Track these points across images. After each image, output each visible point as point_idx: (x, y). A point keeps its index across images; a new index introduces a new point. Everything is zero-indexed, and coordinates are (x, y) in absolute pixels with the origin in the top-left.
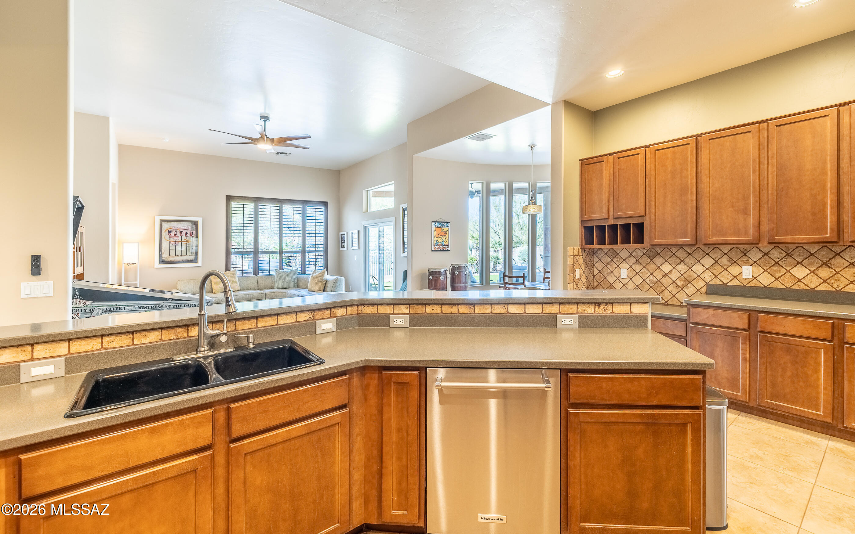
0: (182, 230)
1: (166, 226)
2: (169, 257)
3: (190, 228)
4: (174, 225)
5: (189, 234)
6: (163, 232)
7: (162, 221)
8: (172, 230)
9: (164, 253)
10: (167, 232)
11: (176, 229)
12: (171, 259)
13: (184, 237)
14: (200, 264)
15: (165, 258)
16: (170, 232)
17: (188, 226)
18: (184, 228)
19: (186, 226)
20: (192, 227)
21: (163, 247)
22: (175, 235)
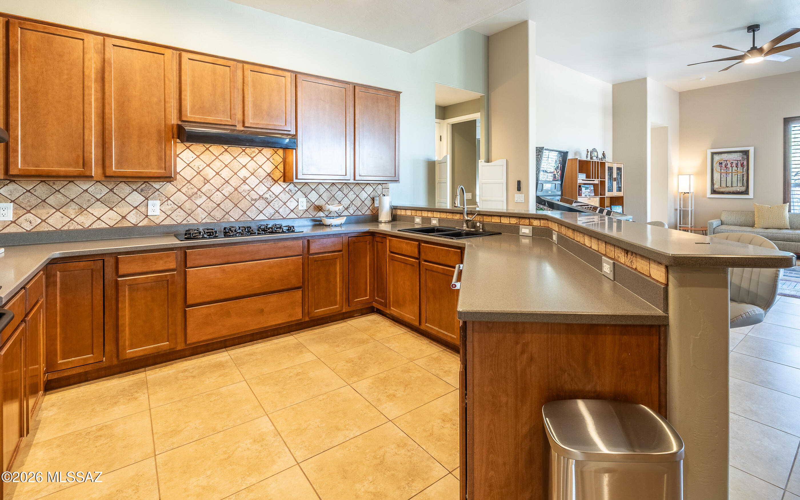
0: (733, 161)
1: (717, 158)
2: (720, 187)
3: (741, 158)
4: (725, 157)
5: (739, 165)
6: (714, 164)
7: (713, 154)
8: (722, 161)
9: (715, 184)
10: (718, 164)
11: (727, 161)
12: (722, 190)
13: (735, 168)
14: (751, 195)
15: (716, 188)
16: (721, 164)
17: (737, 157)
18: (734, 159)
19: (736, 157)
20: (743, 158)
21: (715, 179)
22: (725, 167)
